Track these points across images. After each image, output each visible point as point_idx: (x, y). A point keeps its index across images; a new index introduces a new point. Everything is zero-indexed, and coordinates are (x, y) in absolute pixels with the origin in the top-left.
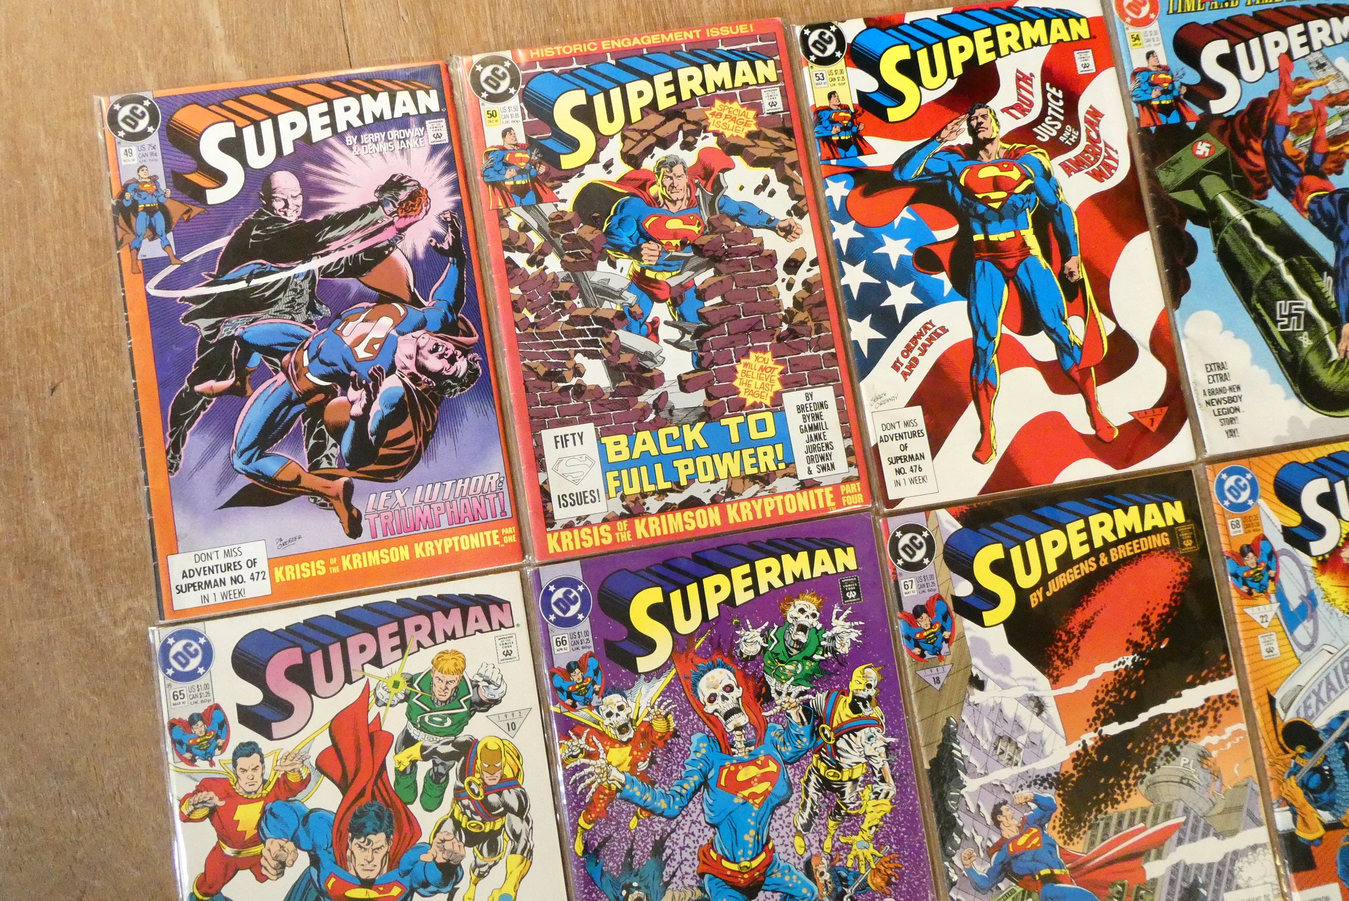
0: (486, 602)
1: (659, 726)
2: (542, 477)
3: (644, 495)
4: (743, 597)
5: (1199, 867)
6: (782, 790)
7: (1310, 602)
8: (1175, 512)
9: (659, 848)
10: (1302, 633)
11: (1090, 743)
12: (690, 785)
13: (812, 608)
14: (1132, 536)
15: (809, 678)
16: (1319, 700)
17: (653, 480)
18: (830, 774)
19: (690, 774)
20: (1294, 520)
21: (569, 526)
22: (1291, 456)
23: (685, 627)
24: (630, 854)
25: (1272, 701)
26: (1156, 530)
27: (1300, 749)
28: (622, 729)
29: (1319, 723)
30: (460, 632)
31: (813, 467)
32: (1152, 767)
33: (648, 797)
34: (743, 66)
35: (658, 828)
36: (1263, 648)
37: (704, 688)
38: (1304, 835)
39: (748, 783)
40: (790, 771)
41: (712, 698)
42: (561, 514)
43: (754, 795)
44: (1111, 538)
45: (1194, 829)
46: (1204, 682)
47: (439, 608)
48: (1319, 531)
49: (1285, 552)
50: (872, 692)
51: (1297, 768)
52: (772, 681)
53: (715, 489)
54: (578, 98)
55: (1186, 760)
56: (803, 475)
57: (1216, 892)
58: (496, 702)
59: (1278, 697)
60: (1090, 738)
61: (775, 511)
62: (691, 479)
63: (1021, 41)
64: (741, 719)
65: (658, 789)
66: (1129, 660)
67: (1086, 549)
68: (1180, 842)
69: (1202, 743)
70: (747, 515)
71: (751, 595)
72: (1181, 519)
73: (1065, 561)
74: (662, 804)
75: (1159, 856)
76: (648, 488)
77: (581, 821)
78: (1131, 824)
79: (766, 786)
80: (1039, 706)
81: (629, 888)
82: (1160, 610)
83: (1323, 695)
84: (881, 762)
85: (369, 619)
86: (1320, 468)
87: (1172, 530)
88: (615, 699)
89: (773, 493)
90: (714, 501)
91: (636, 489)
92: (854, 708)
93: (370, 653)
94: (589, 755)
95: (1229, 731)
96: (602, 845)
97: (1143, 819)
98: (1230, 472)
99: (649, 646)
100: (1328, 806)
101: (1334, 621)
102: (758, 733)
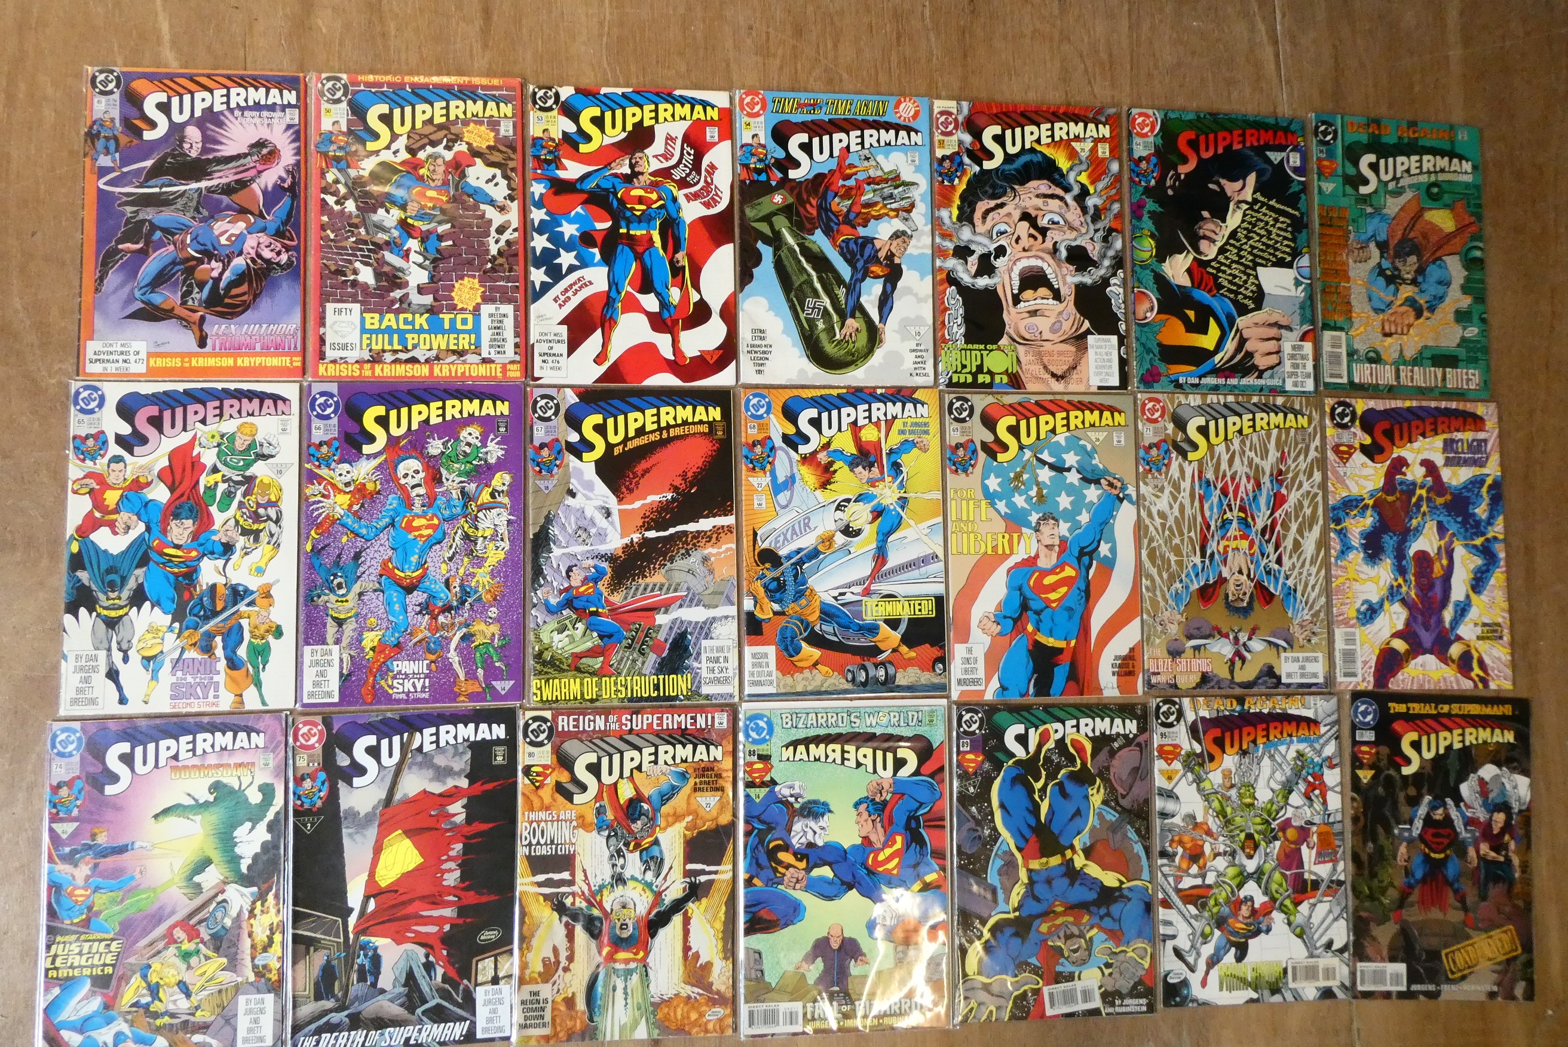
0: (276, 398)
1: (370, 486)
2: (322, 331)
3: (384, 351)
4: (435, 420)
5: (690, 623)
6: (439, 535)
7: (791, 480)
8: (715, 413)
9: (357, 556)
10: (783, 498)
11: (635, 540)
12: (382, 523)
13: (477, 434)
14: (685, 423)
15: (468, 474)
16: (785, 539)
17: (391, 343)
18: (470, 532)
19: (384, 517)
20: (791, 430)
21: (334, 362)
22: (796, 392)
23: (395, 432)
24: (339, 556)
25: (755, 534)
26: (701, 422)
27: (768, 565)
28: (347, 484)
29: (783, 552)
30: (257, 413)
31: (492, 351)
32: (672, 560)
33: (356, 526)
34: (491, 105)
35: (359, 544)
36: (756, 502)
37: (402, 469)
38: (759, 615)
39: (418, 529)
40: (446, 526)
41: (406, 476)
42: (330, 354)
43: (421, 536)
44: (672, 423)
45: (691, 600)
46: (714, 516)
47: (246, 397)
48: (806, 440)
49: (781, 449)
50: (505, 488)
51: (763, 576)
52: (444, 472)
53: (429, 354)
54: (384, 109)
55: (695, 559)
56: (485, 355)
57: (697, 639)
58: (272, 456)
59: (759, 532)
60: (636, 537)
61: (463, 373)
62: (415, 347)
63: (673, 115)
64: (422, 491)
65: (363, 522)
66: (669, 496)
67: (655, 426)
68: (681, 606)
69: (706, 552)
70: (446, 372)
71: (440, 419)
72: (718, 418)
73: (641, 432)
74: (364, 531)
75: (666, 612)
76: (387, 347)
77: (313, 533)
78: (652, 590)
79: (430, 531)
80: (608, 514)
81: (335, 576)
82: (694, 469)
83: (789, 536)
84: (503, 529)
85: (203, 396)
86: (813, 402)
87: (711, 424)
88: (346, 466)
89: (464, 362)
90: (427, 361)
91: (380, 347)
92: (492, 495)
93: (200, 416)
94: (323, 496)
95: (724, 547)
96: (323, 548)
97: (660, 589)
98: (755, 396)
99: (371, 439)
100: (779, 601)
101: (804, 494)
102: (430, 501)
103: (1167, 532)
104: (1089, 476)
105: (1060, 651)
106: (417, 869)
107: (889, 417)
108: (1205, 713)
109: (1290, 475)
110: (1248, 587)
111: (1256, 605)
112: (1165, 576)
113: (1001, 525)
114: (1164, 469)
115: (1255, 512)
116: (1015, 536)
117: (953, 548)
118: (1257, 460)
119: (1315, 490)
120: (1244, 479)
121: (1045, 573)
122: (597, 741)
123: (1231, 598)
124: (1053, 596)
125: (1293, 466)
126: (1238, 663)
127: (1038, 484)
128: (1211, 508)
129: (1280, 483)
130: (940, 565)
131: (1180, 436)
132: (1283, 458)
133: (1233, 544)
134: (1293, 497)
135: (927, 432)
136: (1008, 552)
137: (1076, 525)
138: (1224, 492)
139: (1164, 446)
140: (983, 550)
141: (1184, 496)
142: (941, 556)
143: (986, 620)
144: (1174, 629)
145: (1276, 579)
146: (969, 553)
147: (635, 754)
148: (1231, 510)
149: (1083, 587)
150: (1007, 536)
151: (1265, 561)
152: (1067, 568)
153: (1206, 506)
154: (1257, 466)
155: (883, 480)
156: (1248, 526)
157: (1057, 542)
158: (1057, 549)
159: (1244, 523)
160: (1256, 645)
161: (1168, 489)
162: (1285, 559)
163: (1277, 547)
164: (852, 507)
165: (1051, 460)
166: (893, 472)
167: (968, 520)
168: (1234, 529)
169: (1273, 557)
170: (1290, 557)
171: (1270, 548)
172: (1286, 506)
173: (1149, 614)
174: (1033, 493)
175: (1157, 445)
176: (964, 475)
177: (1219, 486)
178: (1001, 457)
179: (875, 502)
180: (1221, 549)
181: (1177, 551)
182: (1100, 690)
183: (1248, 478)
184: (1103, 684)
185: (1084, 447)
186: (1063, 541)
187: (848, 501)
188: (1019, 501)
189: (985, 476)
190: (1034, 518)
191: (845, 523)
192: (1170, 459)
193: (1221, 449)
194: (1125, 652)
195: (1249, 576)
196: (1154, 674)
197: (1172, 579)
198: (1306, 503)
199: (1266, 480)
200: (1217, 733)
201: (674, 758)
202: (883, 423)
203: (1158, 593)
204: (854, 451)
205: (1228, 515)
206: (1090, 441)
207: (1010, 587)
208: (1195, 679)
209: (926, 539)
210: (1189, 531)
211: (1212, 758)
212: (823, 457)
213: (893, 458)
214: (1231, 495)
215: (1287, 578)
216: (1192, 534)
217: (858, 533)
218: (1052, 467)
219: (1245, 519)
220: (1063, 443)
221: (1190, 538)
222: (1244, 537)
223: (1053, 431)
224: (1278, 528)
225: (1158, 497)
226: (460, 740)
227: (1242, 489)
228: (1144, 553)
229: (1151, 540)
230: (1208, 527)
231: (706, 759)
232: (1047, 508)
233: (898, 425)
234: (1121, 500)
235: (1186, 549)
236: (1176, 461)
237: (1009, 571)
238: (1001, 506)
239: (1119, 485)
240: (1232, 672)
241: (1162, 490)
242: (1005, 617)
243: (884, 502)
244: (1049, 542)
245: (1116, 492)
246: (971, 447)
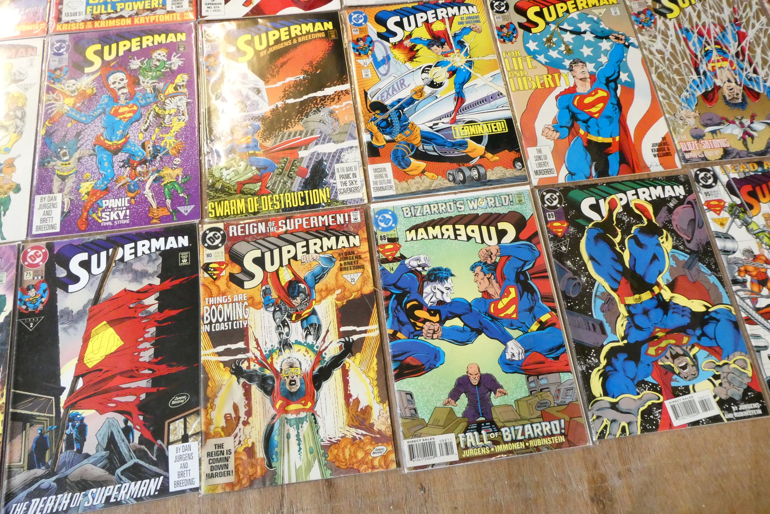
0: (27, 47)
1: (89, 92)
2: (60, 7)
3: (101, 14)
4: (134, 49)
5: (325, 154)
6: (138, 116)
7: (387, 59)
8: (329, 26)
9: (78, 134)
10: (383, 69)
11: (279, 106)
12: (97, 113)
13: (164, 53)
14: (308, 33)
15: (158, 78)
16: (388, 94)
17: (106, 9)
18: (160, 112)
19: (98, 109)
20: (383, 30)
21: (68, 23)
22: (383, 8)
23: (108, 58)
24: (65, 136)
25: (366, 94)
26: (319, 31)
27: (378, 112)
28: (72, 92)
29: (387, 103)
30: (13, 57)
31: (174, 6)
32: (307, 115)
33: (78, 116)
35: (79, 127)
36: (364, 74)
37: (111, 79)
38: (375, 143)
39: (123, 113)
40: (142, 110)
41: (114, 83)
42: (64, 18)
43: (124, 118)
44: (299, 34)
45: (324, 139)
46: (335, 85)
48: (395, 34)
49: (377, 41)
50: (184, 83)
51: (375, 119)
52: (141, 78)
53: (131, 13)
55: (324, 113)
56: (169, 8)
57: (331, 163)
58: (23, 80)
59: (369, 92)
60: (280, 104)
61: (154, 21)
62: (122, 10)
64: (126, 91)
65: (83, 113)
66: (301, 77)
67: (288, 37)
68: (317, 144)
69: (331, 108)
70: (142, 21)
71: (139, 48)
72: (331, 27)
73: (278, 41)
74: (84, 119)
75: (306, 149)
76: (103, 11)
77: (47, 123)
78: (295, 136)
79: (131, 114)
80: (258, 91)
81: (62, 148)
82: (317, 59)
83: (390, 92)
84: (184, 108)
86: (395, 13)
87: (327, 32)
88: (73, 81)
89: (155, 14)
90: (130, 16)
91: (98, 12)
92: (176, 88)
94: (56, 100)
95: (344, 104)
96: (53, 132)
97: (300, 134)
98: (355, 13)
99: (91, 64)
100: (390, 134)
101: (398, 65)
102: (131, 96)
103: (667, 62)
104: (599, 35)
105: (609, 145)
106: (119, 350)
107: (450, 15)
108: (735, 175)
109: (744, 20)
110: (739, 90)
111: (748, 100)
112: (674, 89)
113: (545, 70)
114: (653, 25)
115: (727, 44)
116: (556, 75)
117: (512, 87)
118: (717, 14)
119: (765, 27)
120: (712, 27)
121: (583, 96)
122: (261, 241)
123: (728, 98)
124: (594, 110)
125: (744, 15)
126: (749, 139)
127: (564, 43)
128: (694, 44)
129: (739, 25)
130: (505, 99)
131: (658, 6)
132: (735, 11)
133: (718, 65)
134: (751, 34)
135: (478, 21)
136: (553, 85)
137: (598, 65)
138: (700, 34)
139: (649, 13)
140: (534, 87)
141: (673, 39)
142: (504, 93)
143: (547, 130)
144: (692, 122)
145: (758, 83)
146: (524, 89)
147: (291, 247)
148: (709, 44)
149: (615, 102)
150: (550, 76)
151: (744, 73)
152: (599, 91)
153: (690, 44)
154: (719, 18)
155: (453, 52)
156: (725, 53)
157: (588, 76)
158: (589, 80)
159: (720, 51)
160: (758, 126)
161: (659, 37)
162: (759, 70)
163: (751, 64)
164: (433, 70)
165: (570, 28)
166: (459, 47)
167: (519, 70)
168: (715, 56)
169: (751, 70)
170: (763, 69)
171: (746, 64)
172: (748, 39)
173: (669, 113)
174: (563, 48)
175: (644, 12)
176: (510, 43)
177: (696, 31)
178: (534, 30)
179: (450, 65)
180: (711, 69)
181: (678, 72)
182: (647, 168)
183: (715, 25)
184: (648, 164)
185: (592, 19)
186: (592, 76)
187: (430, 67)
188: (554, 54)
189: (525, 42)
190: (567, 63)
191: (430, 80)
192: (655, 19)
193: (689, 10)
194: (659, 140)
195: (736, 82)
196: (686, 152)
197: (680, 90)
198: (762, 35)
199: (727, 24)
200: (748, 188)
201: (321, 248)
202: (447, 20)
203: (672, 99)
204: (429, 38)
205: (708, 48)
206: (595, 15)
207: (559, 106)
208: (721, 152)
209: (491, 84)
210: (683, 60)
211: (751, 207)
212: (408, 43)
213: (458, 38)
214: (706, 36)
215: (765, 81)
216: (686, 61)
217: (441, 85)
218: (572, 32)
219: (721, 49)
220: (577, 18)
221: (685, 64)
222: (725, 60)
223: (567, 11)
224: (747, 52)
225: (654, 42)
226: (153, 250)
227: (712, 32)
228: (654, 77)
229: (657, 68)
230: (696, 56)
231: (347, 245)
232: (576, 56)
233: (457, 20)
234: (628, 47)
235: (684, 71)
236: (660, 21)
237: (557, 98)
238: (541, 58)
239: (623, 37)
240: (746, 145)
241: (655, 37)
242: (561, 127)
243: (457, 65)
244: (582, 76)
245: (623, 42)
246: (512, 27)
